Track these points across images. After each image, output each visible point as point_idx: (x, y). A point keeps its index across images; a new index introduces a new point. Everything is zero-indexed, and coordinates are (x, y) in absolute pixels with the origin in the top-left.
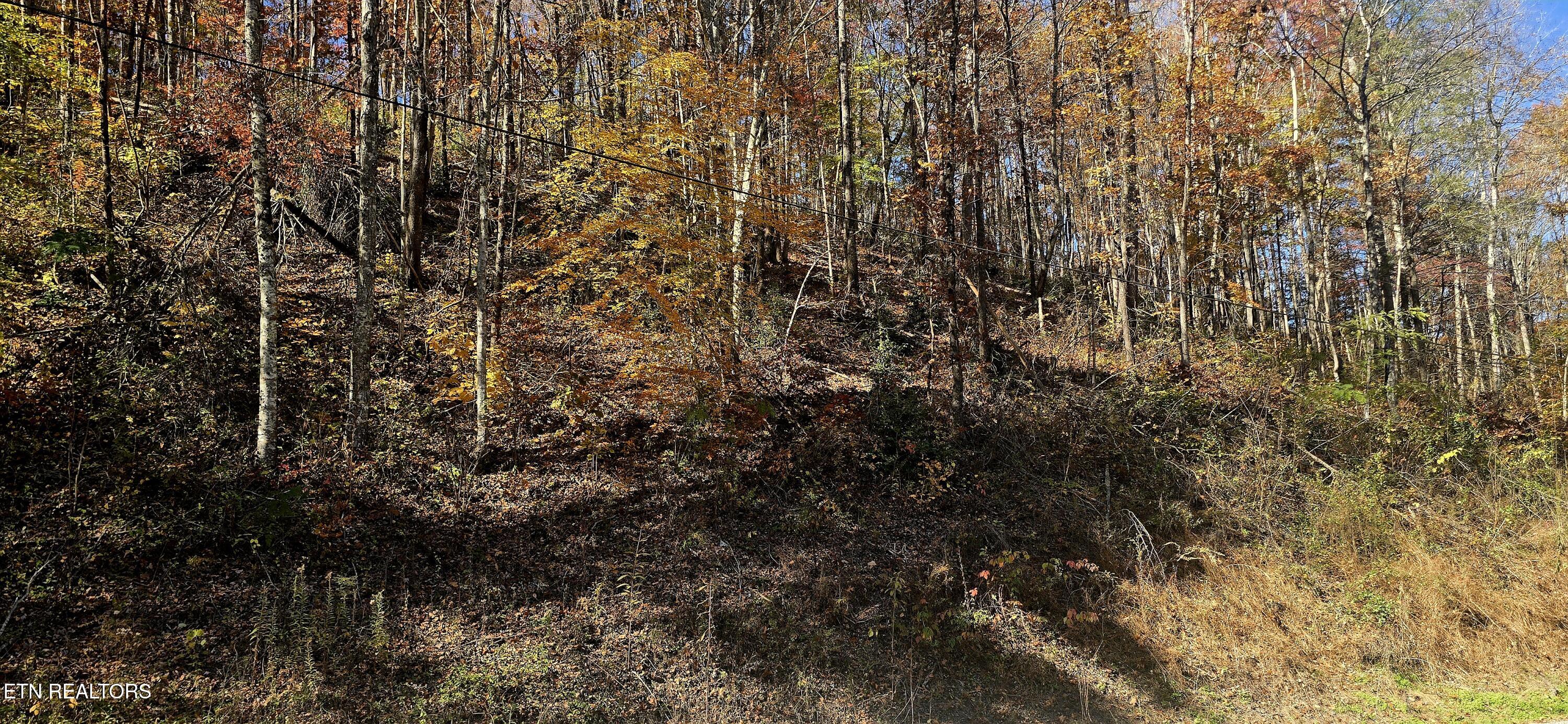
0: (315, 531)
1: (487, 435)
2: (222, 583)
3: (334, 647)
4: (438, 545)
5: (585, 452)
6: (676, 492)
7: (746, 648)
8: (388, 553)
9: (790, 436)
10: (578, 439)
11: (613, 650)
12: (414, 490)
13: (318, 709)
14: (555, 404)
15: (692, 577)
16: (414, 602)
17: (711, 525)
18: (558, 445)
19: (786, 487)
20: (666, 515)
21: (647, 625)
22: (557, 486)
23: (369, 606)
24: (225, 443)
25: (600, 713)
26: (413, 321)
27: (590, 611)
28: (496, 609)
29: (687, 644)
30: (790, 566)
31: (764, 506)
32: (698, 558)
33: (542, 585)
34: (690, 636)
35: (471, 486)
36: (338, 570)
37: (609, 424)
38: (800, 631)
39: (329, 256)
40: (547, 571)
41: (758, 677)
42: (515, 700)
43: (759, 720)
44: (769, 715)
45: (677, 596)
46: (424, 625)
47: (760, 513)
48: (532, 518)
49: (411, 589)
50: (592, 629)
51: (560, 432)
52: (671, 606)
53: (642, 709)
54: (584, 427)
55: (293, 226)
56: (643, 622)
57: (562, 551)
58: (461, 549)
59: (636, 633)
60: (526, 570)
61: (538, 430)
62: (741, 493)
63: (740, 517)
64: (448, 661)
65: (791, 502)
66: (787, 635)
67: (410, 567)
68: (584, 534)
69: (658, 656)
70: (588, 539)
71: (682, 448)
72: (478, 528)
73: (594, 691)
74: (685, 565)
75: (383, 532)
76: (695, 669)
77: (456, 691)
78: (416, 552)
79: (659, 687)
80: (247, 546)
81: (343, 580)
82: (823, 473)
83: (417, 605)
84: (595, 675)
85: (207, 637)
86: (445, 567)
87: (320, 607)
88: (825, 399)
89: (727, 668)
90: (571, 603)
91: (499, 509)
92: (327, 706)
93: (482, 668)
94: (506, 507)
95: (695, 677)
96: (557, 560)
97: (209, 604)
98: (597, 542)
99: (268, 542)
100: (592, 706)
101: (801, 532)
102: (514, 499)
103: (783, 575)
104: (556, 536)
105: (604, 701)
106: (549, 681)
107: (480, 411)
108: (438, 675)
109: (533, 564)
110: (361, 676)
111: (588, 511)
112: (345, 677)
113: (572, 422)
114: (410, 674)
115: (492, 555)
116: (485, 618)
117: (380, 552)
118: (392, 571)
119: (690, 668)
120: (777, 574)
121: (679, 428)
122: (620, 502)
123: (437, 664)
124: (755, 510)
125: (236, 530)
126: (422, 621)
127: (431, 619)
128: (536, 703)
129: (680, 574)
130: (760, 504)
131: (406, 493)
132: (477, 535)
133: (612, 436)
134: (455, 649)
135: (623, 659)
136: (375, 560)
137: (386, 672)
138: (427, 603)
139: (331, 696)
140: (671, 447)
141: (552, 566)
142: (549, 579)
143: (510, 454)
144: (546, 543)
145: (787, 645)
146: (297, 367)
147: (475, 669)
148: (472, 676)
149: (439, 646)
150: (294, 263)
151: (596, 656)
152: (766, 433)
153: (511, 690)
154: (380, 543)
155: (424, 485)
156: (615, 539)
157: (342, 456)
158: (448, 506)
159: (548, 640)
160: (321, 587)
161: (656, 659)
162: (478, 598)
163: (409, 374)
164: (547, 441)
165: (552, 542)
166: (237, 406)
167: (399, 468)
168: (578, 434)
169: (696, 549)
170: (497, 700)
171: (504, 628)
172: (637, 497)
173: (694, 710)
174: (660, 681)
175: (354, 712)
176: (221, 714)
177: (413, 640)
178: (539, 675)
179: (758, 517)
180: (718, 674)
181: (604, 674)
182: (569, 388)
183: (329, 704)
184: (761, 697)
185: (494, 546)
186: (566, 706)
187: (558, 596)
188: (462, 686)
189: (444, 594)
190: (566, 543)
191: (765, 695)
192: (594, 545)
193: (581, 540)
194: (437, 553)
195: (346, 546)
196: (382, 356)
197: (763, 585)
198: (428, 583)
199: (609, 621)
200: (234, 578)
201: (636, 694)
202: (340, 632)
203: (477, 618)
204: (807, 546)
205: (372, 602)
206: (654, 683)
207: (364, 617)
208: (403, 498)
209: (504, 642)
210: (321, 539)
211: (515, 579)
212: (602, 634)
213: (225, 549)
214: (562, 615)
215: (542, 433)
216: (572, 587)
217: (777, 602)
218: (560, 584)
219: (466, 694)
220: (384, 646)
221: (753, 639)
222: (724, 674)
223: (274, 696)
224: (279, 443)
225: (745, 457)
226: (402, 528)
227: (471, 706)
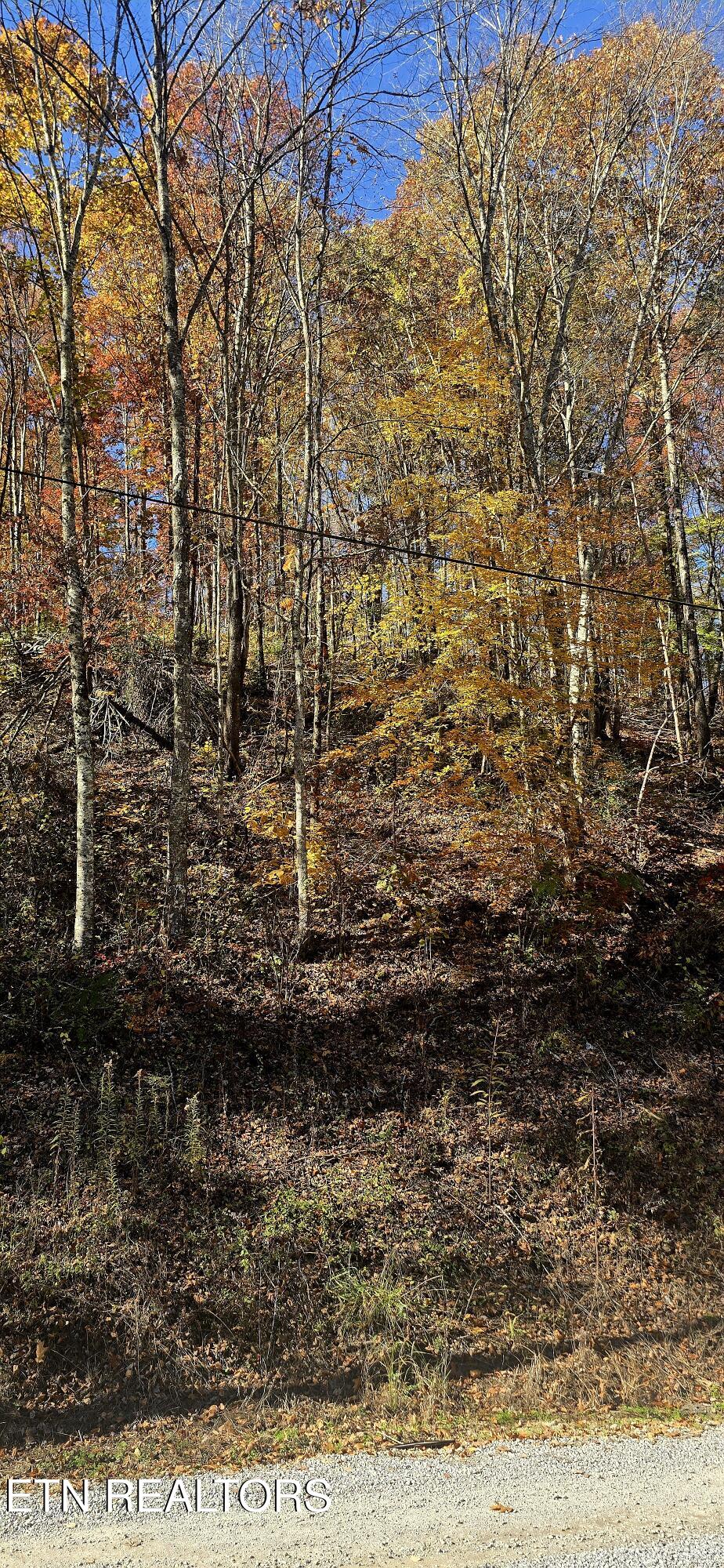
0: (129, 1025)
1: (309, 921)
2: (31, 1083)
3: (145, 1160)
4: (259, 1042)
5: (416, 938)
6: (528, 982)
7: (638, 1180)
8: (206, 1051)
9: (657, 918)
10: (406, 924)
11: (468, 1175)
12: (233, 981)
13: (123, 1238)
14: (380, 885)
15: (556, 1086)
16: (233, 1109)
17: (573, 1022)
18: (385, 929)
19: (661, 976)
20: (518, 1010)
21: (507, 1145)
22: (386, 977)
23: (184, 1112)
24: (44, 932)
25: (458, 1259)
26: (234, 809)
27: (436, 1125)
28: (327, 1120)
29: (562, 1173)
30: (681, 1076)
31: (638, 1001)
32: (561, 1062)
33: (378, 1090)
34: (564, 1161)
35: (294, 976)
36: (152, 1070)
37: (440, 907)
38: (707, 1161)
39: (152, 752)
40: (382, 1074)
41: (658, 1220)
42: (353, 1237)
43: (669, 1281)
44: (680, 1274)
45: (541, 1110)
46: (246, 1136)
47: (631, 1009)
48: (361, 1012)
49: (231, 1095)
50: (441, 1148)
51: (387, 916)
52: (535, 1122)
53: (512, 1256)
54: (413, 910)
55: (120, 724)
56: (503, 1141)
57: (397, 1051)
58: (285, 1048)
59: (495, 1155)
60: (358, 1074)
61: (363, 915)
62: (605, 984)
63: (606, 1014)
64: (272, 1183)
65: (669, 997)
66: (690, 1165)
67: (229, 1067)
68: (422, 1031)
69: (526, 1186)
70: (426, 1038)
71: (529, 933)
72: (302, 1024)
73: (450, 1230)
74: (545, 1071)
75: (201, 1027)
76: (575, 1205)
77: (283, 1222)
78: (235, 1051)
79: (531, 1228)
80: (56, 1041)
81: (153, 1079)
82: (707, 961)
83: (238, 1113)
84: (450, 1208)
85: (10, 1145)
86: (268, 1069)
87: (129, 1112)
88: (691, 876)
89: (619, 1207)
90: (412, 1114)
91: (325, 1002)
92: (134, 1236)
93: (313, 1193)
94: (334, 999)
95: (575, 1217)
96: (393, 1061)
97: (16, 1107)
98: (438, 1042)
99: (80, 1036)
100: (449, 1249)
101: (688, 1034)
102: (341, 991)
103: (673, 1086)
104: (391, 1033)
105: (464, 1243)
106: (393, 1213)
107: (302, 894)
108: (262, 1200)
109: (366, 1067)
110: (175, 1198)
111: (424, 1005)
112: (156, 1201)
113: (400, 904)
114: (231, 1197)
115: (320, 1055)
116: (314, 1130)
117: (197, 1049)
118: (209, 1071)
119: (569, 1204)
120: (665, 1086)
121: (520, 911)
122: (460, 993)
123: (261, 1186)
124: (624, 1006)
125: (48, 1022)
126: (243, 1131)
127: (253, 1129)
128: (379, 1243)
129: (542, 1080)
130: (629, 999)
131: (224, 984)
132: (301, 1030)
133: (445, 920)
134: (282, 1168)
135: (482, 1189)
136: (194, 1059)
137: (202, 1193)
138: (249, 1110)
139: (140, 1222)
140: (514, 931)
141: (388, 1068)
142: (384, 1084)
143: (334, 941)
144: (379, 1042)
145: (692, 1178)
146: (118, 856)
147: (304, 1193)
148: (302, 1204)
149: (263, 1163)
150: (119, 760)
151: (446, 1182)
152: (626, 915)
153: (348, 1224)
154: (198, 1040)
155: (243, 975)
156: (458, 1039)
157: (158, 943)
158: (269, 997)
159: (389, 1161)
160: (132, 1089)
161: (524, 1191)
162: (306, 1105)
163: (228, 861)
164: (373, 927)
165: (387, 1040)
166: (57, 895)
167: (216, 956)
168: (406, 918)
169: (558, 1052)
170: (333, 1236)
171: (336, 1144)
172: (481, 988)
173: (578, 1262)
174: (532, 1220)
175: (166, 1244)
176: (18, 1239)
177: (233, 1155)
178: (381, 1204)
179: (630, 1014)
180: (606, 1213)
181: (460, 1207)
182: (394, 867)
183: (137, 1232)
184: (666, 1248)
185: (321, 1045)
186: (417, 1248)
187: (397, 1106)
188: (290, 1215)
189: (267, 1099)
190: (402, 1042)
191: (672, 1245)
192: (434, 1044)
193: (420, 1039)
194: (259, 1051)
195: (160, 1043)
196: (202, 844)
197: (648, 1098)
198: (250, 1087)
199: (461, 1138)
200: (44, 1077)
201: (503, 1236)
202: (151, 1143)
203: (304, 1130)
204: (698, 1051)
205: (187, 1107)
206: (524, 1223)
207: (178, 1126)
208: (222, 989)
209: (337, 1160)
210: (136, 1034)
211: (346, 1085)
212: (453, 1155)
213: (36, 1045)
214: (403, 1130)
215: (367, 918)
216: (413, 1094)
217: (670, 1119)
218: (399, 1090)
219: (295, 1226)
220: (200, 1162)
221: (647, 1168)
222: (613, 1214)
223: (77, 1221)
224: (97, 932)
225: (604, 944)
226: (221, 1022)
227: (302, 1242)
